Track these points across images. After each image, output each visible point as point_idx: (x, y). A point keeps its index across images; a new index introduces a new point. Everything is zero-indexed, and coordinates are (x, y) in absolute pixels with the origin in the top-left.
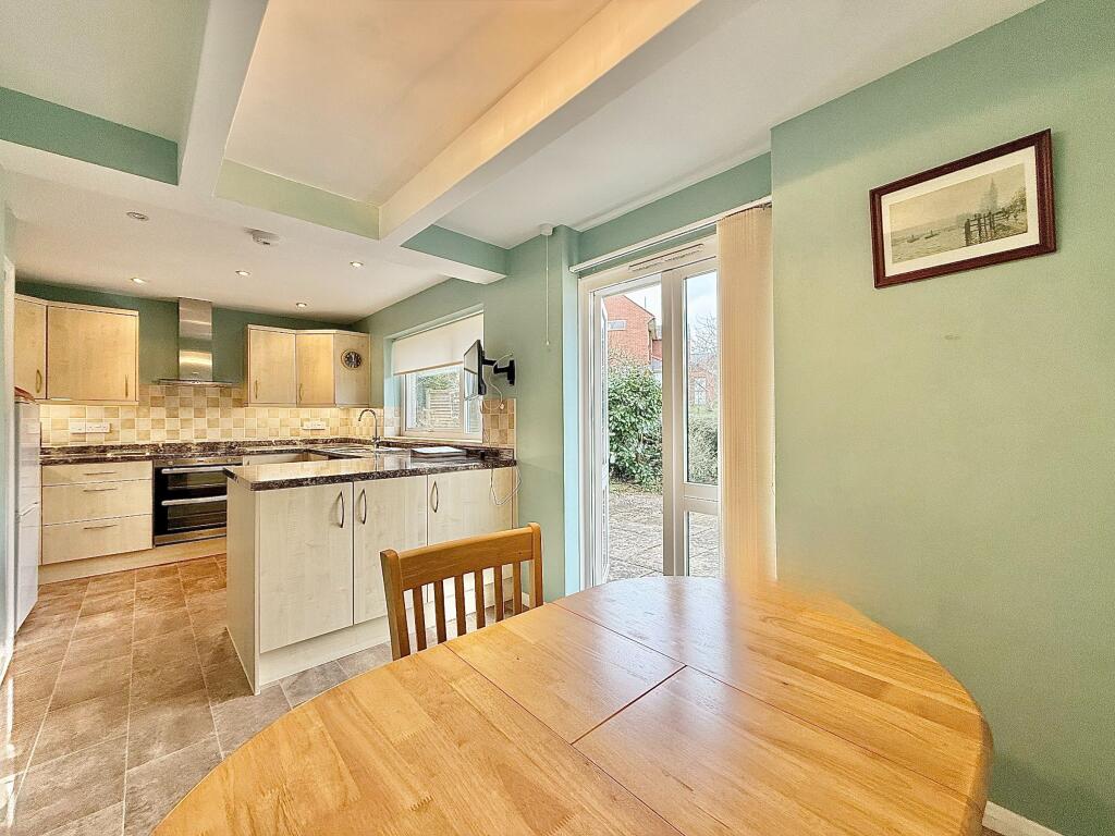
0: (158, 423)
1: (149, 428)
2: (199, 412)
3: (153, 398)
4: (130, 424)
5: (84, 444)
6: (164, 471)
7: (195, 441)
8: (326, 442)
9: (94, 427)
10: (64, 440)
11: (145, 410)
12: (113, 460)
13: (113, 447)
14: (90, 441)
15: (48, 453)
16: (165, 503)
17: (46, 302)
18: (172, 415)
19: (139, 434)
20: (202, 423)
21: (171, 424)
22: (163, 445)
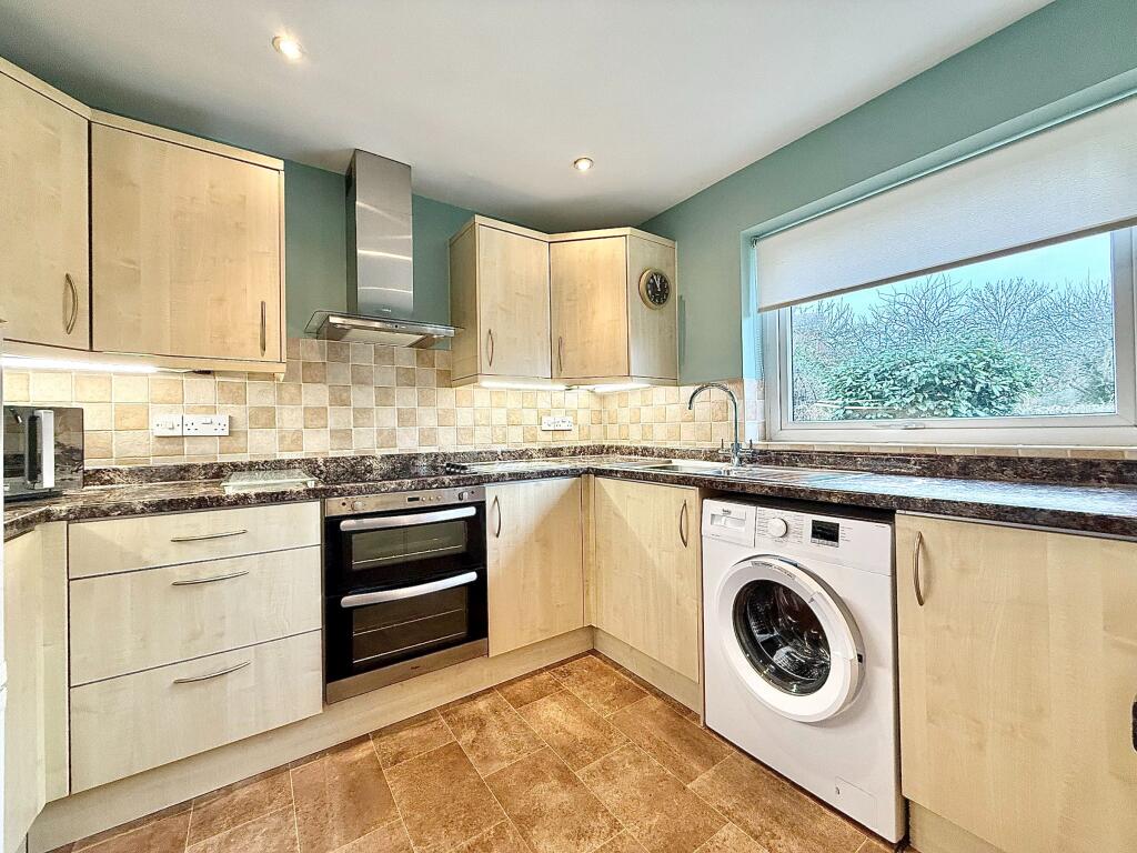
0: (315, 415)
1: (300, 425)
2: (384, 396)
3: (307, 365)
4: (265, 418)
5: (182, 461)
6: (345, 525)
7: (379, 453)
8: (574, 454)
9: (197, 424)
10: (141, 452)
11: (293, 390)
12: (241, 501)
13: (236, 467)
14: (193, 454)
15: (110, 482)
16: (348, 601)
17: (87, 112)
18: (340, 400)
19: (282, 439)
20: (388, 417)
21: (338, 418)
22: (326, 461)
